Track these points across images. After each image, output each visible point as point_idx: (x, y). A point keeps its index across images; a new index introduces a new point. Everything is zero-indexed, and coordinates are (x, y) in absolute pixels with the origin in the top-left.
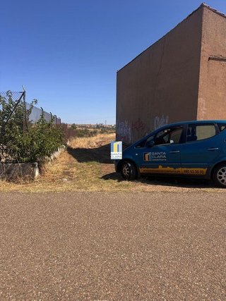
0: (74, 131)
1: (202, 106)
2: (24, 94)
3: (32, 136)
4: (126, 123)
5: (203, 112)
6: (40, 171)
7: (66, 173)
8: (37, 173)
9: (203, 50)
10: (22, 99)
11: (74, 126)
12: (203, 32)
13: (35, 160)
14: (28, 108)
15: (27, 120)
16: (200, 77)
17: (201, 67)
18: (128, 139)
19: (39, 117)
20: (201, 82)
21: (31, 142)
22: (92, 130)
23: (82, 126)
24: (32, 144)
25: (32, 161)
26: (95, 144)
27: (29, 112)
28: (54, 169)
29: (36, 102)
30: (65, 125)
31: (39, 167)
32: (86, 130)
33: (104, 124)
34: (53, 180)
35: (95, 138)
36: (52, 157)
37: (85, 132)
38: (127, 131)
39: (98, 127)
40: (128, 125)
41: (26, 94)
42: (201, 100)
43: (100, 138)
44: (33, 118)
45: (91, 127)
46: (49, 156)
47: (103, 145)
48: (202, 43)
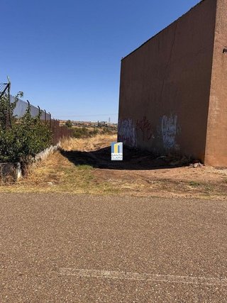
0: (68, 130)
1: (215, 105)
2: (8, 85)
3: (16, 133)
4: (130, 121)
5: (216, 113)
6: (23, 173)
7: (53, 177)
8: (19, 175)
9: (217, 41)
10: (7, 91)
11: (68, 124)
12: (218, 20)
13: (18, 160)
14: (12, 101)
15: (10, 114)
16: (213, 71)
17: (214, 60)
18: (132, 141)
19: (25, 112)
20: (213, 78)
21: (15, 139)
22: (92, 129)
23: (80, 124)
24: (15, 142)
25: (14, 161)
26: (92, 147)
27: (14, 105)
28: (39, 171)
29: (22, 94)
30: (57, 122)
31: (22, 168)
32: (84, 130)
33: (107, 122)
34: (37, 183)
35: (93, 139)
36: (37, 158)
37: (82, 131)
38: (131, 132)
39: (99, 125)
40: (132, 124)
41: (11, 86)
42: (213, 99)
43: (100, 140)
44: (18, 112)
45: (90, 125)
46: (34, 156)
47: (101, 147)
48: (216, 33)
